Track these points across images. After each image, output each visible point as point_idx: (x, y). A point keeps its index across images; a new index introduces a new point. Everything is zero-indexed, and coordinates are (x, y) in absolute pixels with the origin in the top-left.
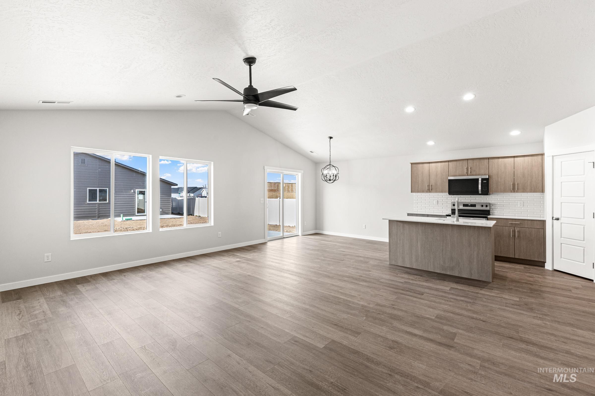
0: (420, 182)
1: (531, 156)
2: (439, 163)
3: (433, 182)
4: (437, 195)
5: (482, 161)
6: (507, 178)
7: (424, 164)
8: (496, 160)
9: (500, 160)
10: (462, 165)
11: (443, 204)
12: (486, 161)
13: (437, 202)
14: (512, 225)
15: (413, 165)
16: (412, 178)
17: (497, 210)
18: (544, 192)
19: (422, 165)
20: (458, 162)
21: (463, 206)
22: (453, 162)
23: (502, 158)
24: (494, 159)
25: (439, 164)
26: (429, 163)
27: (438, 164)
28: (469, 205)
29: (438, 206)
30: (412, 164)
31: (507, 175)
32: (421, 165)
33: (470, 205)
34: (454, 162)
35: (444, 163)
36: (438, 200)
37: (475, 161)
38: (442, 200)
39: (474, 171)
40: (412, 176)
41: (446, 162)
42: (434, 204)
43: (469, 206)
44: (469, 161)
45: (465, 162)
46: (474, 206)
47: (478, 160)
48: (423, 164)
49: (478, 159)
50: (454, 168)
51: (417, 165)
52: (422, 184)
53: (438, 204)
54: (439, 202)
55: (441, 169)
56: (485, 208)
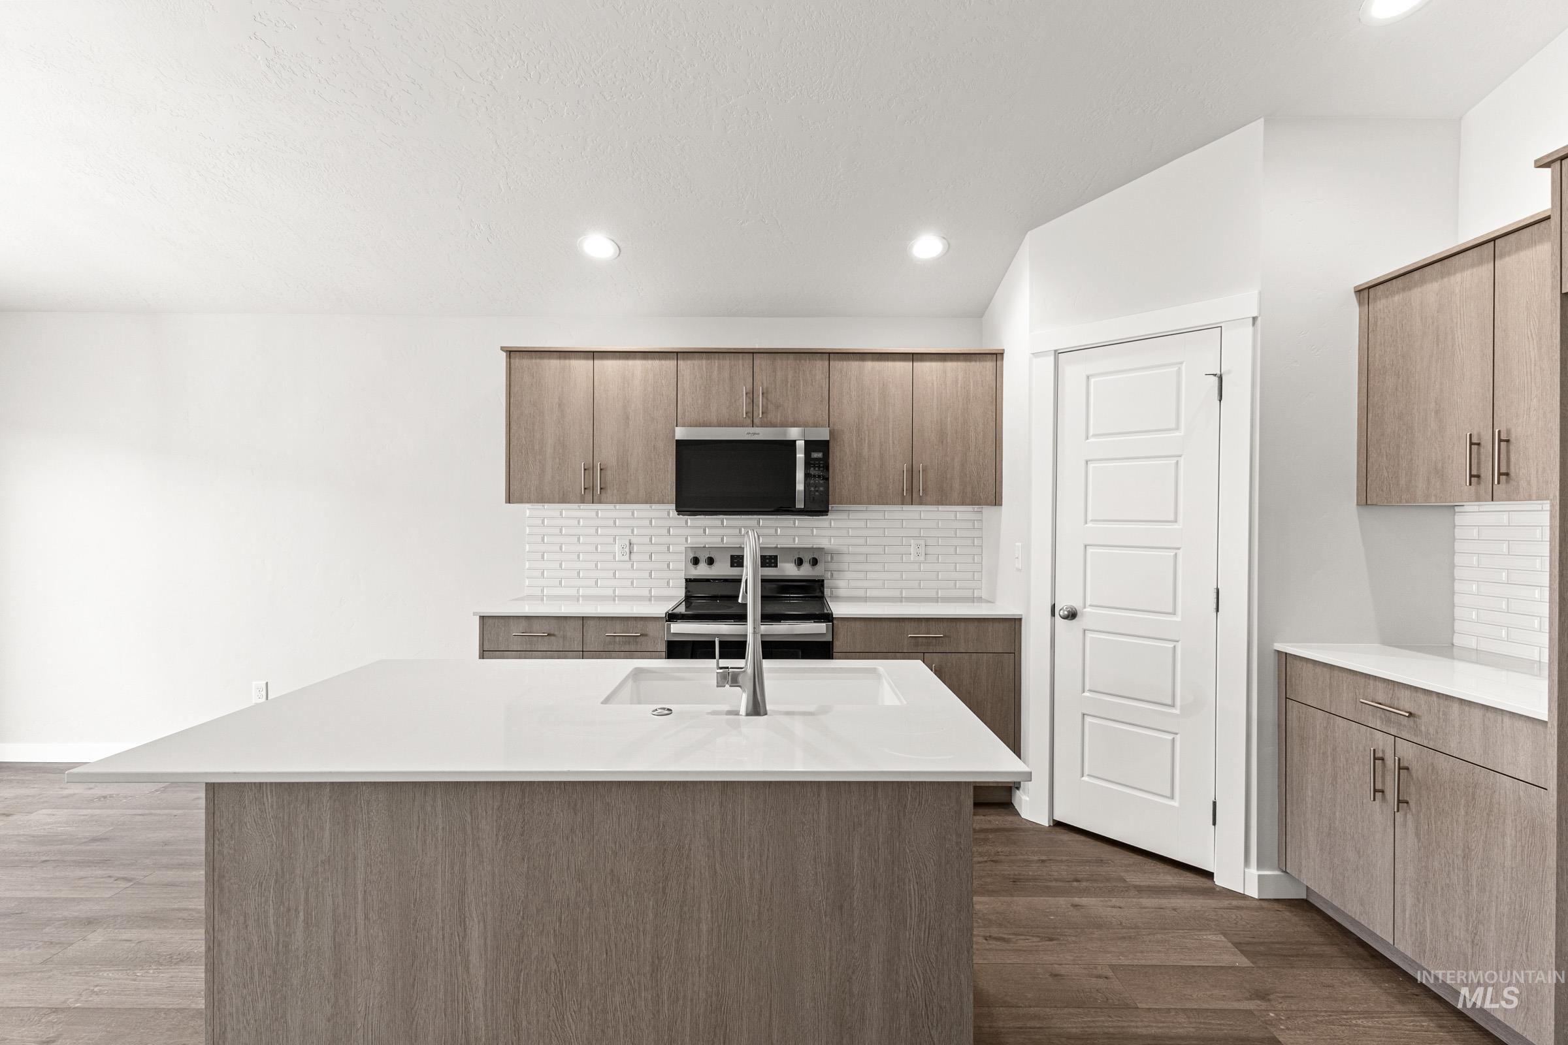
0: (549, 451)
1: (966, 360)
2: (634, 358)
3: (608, 454)
4: (629, 514)
5: (806, 364)
6: (891, 442)
7: (570, 358)
8: (855, 365)
9: (869, 365)
10: (731, 378)
11: (651, 557)
12: (820, 365)
13: (627, 550)
14: (917, 645)
15: (517, 362)
16: (514, 427)
17: (848, 575)
18: (1001, 505)
19: (562, 362)
20: (716, 363)
21: (732, 566)
22: (696, 362)
23: (873, 360)
24: (849, 360)
25: (638, 364)
26: (593, 355)
27: (630, 363)
29: (632, 566)
30: (511, 353)
31: (891, 431)
32: (555, 363)
34: (700, 362)
35: (656, 363)
37: (780, 362)
38: (647, 540)
39: (777, 407)
40: (514, 417)
41: (666, 359)
42: (614, 557)
44: (757, 362)
45: (743, 364)
46: (772, 561)
47: (791, 361)
48: (565, 358)
49: (791, 356)
50: (700, 388)
51: (534, 361)
52: (560, 459)
53: (632, 555)
54: (635, 550)
55: (645, 390)
56: (806, 572)
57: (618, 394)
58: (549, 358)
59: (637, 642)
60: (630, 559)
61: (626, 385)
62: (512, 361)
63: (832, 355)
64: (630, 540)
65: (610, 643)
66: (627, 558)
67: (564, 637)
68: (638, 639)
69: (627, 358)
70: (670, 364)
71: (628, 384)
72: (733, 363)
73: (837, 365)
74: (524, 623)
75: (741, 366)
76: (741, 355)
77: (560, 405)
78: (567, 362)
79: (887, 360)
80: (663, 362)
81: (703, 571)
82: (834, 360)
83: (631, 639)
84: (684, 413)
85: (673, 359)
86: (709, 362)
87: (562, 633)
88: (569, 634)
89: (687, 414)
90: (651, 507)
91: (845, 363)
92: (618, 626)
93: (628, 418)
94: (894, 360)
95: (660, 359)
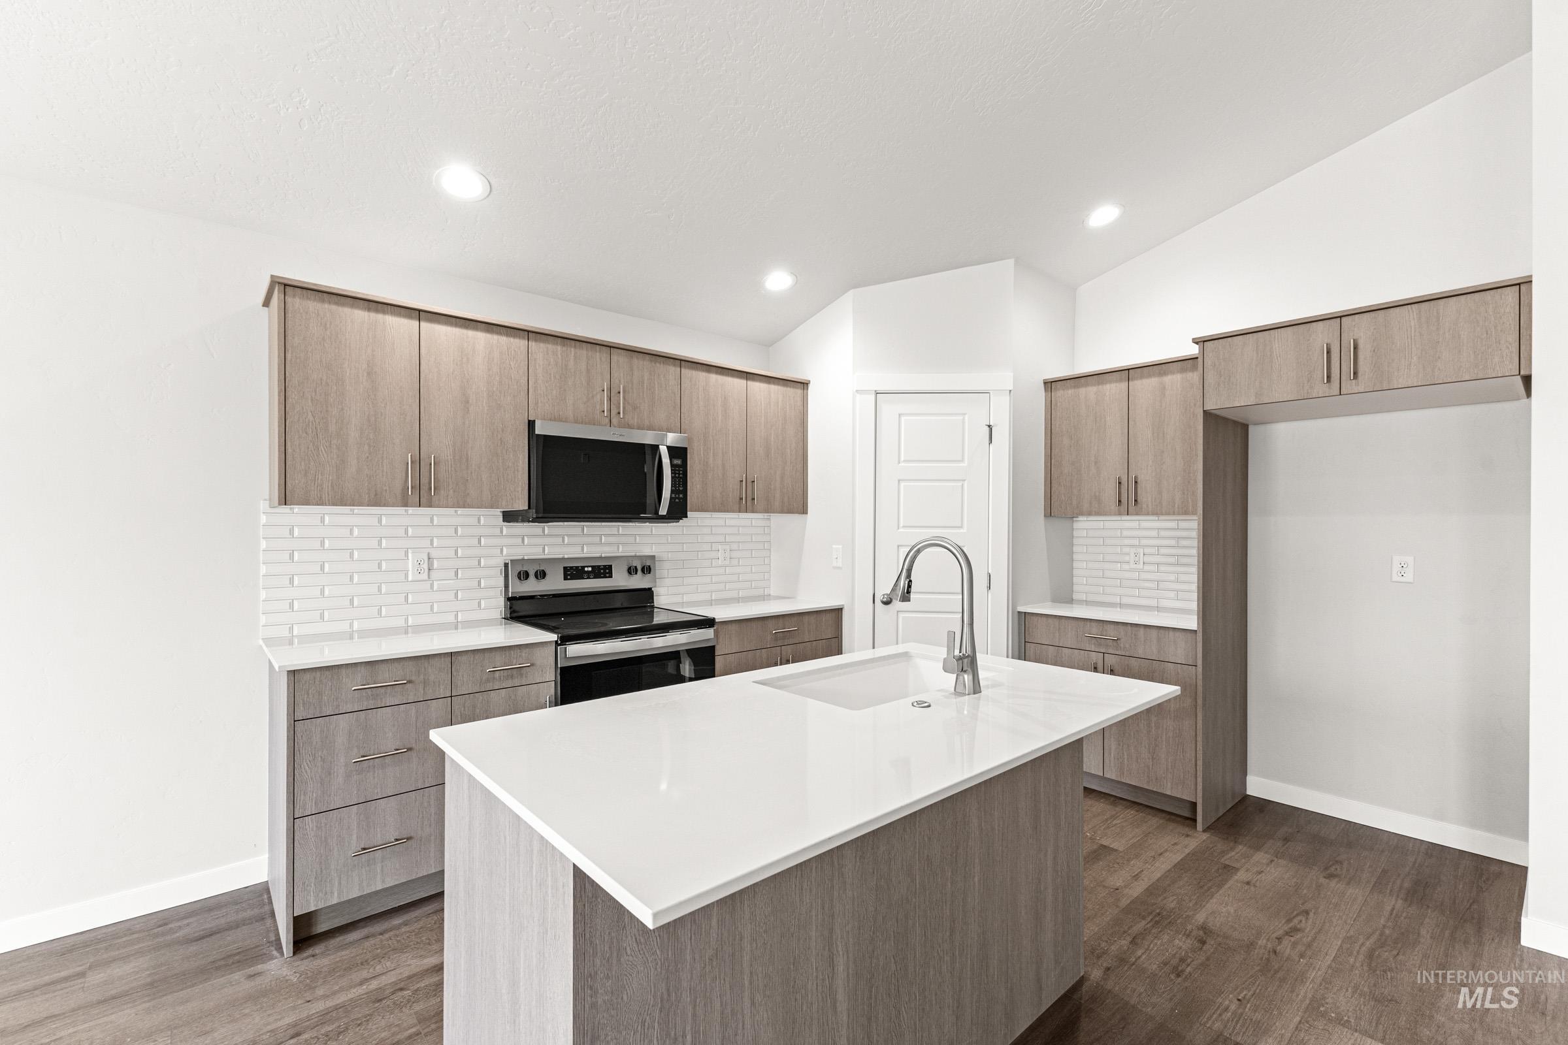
0: (353, 434)
1: (784, 385)
2: (476, 329)
3: (440, 444)
4: (427, 521)
5: (659, 367)
6: (731, 453)
7: (384, 312)
8: (702, 375)
9: (714, 378)
10: (588, 371)
11: (456, 574)
12: (673, 370)
13: (425, 566)
14: (776, 640)
15: (293, 300)
16: (293, 396)
18: (807, 513)
19: (373, 315)
20: (573, 351)
21: (565, 579)
22: (550, 346)
23: (717, 373)
24: (697, 369)
25: (480, 338)
26: (419, 314)
27: (471, 333)
28: (588, 572)
29: (432, 586)
30: (284, 287)
31: (731, 443)
32: (360, 315)
33: (590, 569)
34: (554, 347)
35: (503, 339)
36: (434, 554)
37: (636, 362)
38: (452, 553)
39: (635, 408)
40: (293, 381)
41: (514, 336)
42: (406, 576)
43: (589, 575)
44: (615, 358)
45: (599, 356)
46: (603, 571)
47: (646, 362)
48: (377, 311)
49: (647, 357)
50: (555, 377)
51: (326, 306)
52: (370, 446)
53: (432, 573)
54: (435, 566)
55: (489, 370)
56: (638, 582)
57: (454, 371)
58: (352, 306)
59: (521, 675)
60: (429, 578)
61: (465, 360)
62: (289, 299)
63: (683, 363)
64: (429, 554)
65: (488, 680)
66: (425, 576)
67: (425, 683)
68: (523, 671)
69: (467, 327)
70: (519, 344)
71: (468, 359)
72: (590, 354)
73: (687, 373)
74: (363, 670)
75: (598, 360)
76: (598, 347)
77: (369, 374)
78: (380, 316)
79: (728, 375)
80: (512, 340)
81: (532, 587)
82: (685, 368)
83: (515, 672)
84: (537, 403)
85: (524, 338)
86: (564, 349)
87: (422, 677)
88: (432, 678)
89: (540, 404)
90: (456, 512)
91: (694, 372)
92: (499, 658)
93: (468, 402)
94: (733, 376)
95: (506, 335)
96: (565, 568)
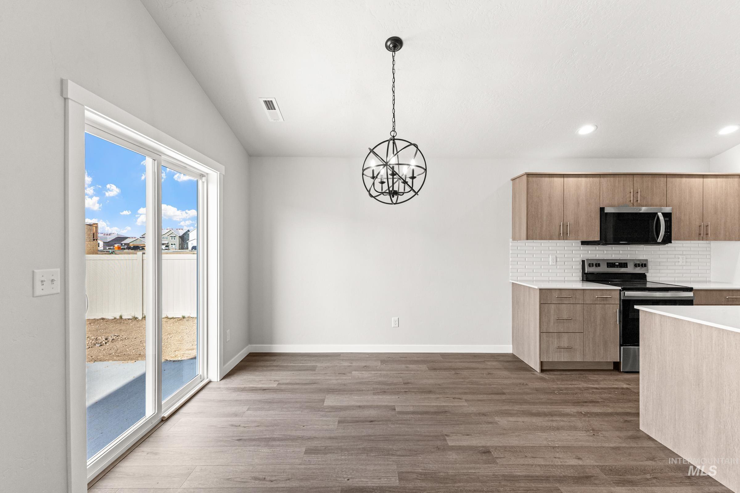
0: (545, 217)
2: (582, 177)
3: (570, 219)
4: (555, 245)
5: (657, 179)
6: (693, 213)
7: (553, 177)
8: (678, 180)
9: (684, 180)
10: (624, 185)
11: (565, 263)
12: (663, 180)
13: (555, 260)
15: (531, 179)
16: (530, 207)
19: (550, 179)
20: (617, 179)
21: (608, 267)
22: (609, 179)
23: (686, 177)
24: (675, 177)
25: (583, 180)
26: (564, 176)
27: (580, 179)
28: (617, 265)
29: (557, 267)
30: (528, 175)
31: (693, 208)
32: (547, 179)
33: (618, 264)
35: (591, 179)
36: (558, 256)
37: (645, 179)
38: (563, 256)
40: (530, 203)
41: (595, 177)
42: (549, 263)
43: (617, 266)
44: (635, 179)
45: (629, 180)
46: (624, 265)
47: (650, 179)
48: (551, 177)
49: (650, 176)
50: (610, 190)
51: (538, 178)
52: (549, 220)
53: (557, 262)
54: (558, 260)
55: (586, 191)
56: (639, 270)
57: (574, 193)
58: (545, 177)
59: (607, 300)
61: (578, 189)
62: (529, 178)
63: (668, 176)
64: (556, 256)
65: (595, 300)
66: (555, 264)
67: (576, 298)
68: (608, 299)
69: (579, 177)
70: (597, 180)
71: (579, 188)
72: (625, 179)
73: (670, 180)
74: (558, 292)
75: (628, 180)
76: (628, 176)
77: (549, 198)
78: (552, 179)
79: (692, 177)
80: (594, 179)
81: (593, 270)
82: (669, 178)
83: (604, 299)
84: (603, 201)
85: (598, 177)
86: (614, 178)
87: (575, 296)
88: (578, 297)
89: (604, 201)
91: (674, 179)
92: (599, 293)
93: (579, 203)
94: (695, 178)
95: (593, 177)
96: (607, 263)
